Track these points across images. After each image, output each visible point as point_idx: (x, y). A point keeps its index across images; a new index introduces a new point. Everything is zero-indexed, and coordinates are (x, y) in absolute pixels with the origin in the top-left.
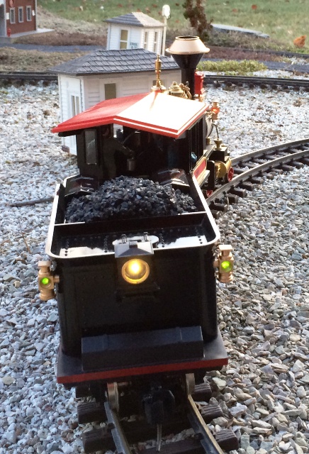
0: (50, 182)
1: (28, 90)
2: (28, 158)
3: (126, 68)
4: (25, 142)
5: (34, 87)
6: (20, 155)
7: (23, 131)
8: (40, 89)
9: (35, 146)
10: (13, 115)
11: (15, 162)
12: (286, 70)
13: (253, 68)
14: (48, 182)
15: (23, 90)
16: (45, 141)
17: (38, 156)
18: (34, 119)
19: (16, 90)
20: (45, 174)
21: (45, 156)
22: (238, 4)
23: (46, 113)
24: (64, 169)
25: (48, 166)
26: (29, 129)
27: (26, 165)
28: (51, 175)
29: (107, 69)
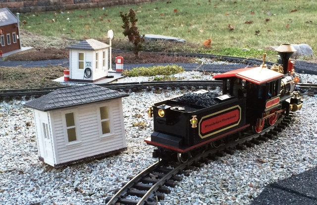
0: (31, 189)
1: (15, 104)
2: (15, 166)
3: (80, 101)
4: (13, 152)
5: (19, 102)
6: (9, 165)
7: (11, 142)
8: (24, 103)
9: (20, 156)
10: (4, 128)
11: (6, 172)
12: (198, 71)
13: (174, 71)
14: (29, 189)
15: (12, 104)
16: (27, 150)
17: (22, 165)
18: (19, 130)
19: (6, 104)
20: (27, 181)
21: (27, 164)
22: (165, 9)
23: (28, 125)
24: (40, 176)
25: (29, 174)
26: (16, 140)
27: (13, 173)
28: (32, 182)
29: (66, 104)
